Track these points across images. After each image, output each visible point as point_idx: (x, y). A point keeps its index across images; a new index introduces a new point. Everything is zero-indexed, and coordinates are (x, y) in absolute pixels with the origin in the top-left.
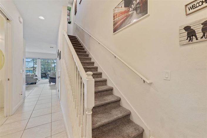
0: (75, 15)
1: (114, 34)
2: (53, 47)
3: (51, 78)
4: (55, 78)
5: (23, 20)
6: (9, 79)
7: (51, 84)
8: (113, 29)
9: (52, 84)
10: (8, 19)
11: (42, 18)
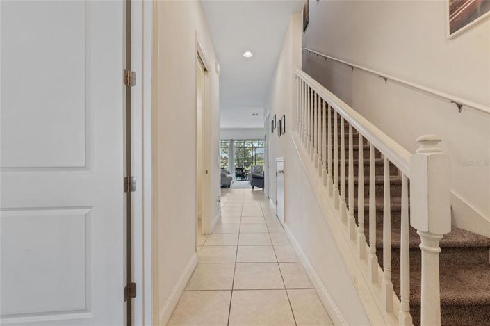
0: (304, 31)
1: (453, 38)
2: (257, 115)
3: (254, 177)
4: (263, 178)
5: (221, 67)
6: (207, 172)
7: (254, 190)
8: (448, 21)
9: (256, 189)
10: (205, 70)
11: (248, 54)
